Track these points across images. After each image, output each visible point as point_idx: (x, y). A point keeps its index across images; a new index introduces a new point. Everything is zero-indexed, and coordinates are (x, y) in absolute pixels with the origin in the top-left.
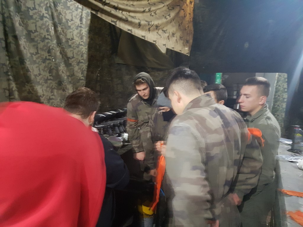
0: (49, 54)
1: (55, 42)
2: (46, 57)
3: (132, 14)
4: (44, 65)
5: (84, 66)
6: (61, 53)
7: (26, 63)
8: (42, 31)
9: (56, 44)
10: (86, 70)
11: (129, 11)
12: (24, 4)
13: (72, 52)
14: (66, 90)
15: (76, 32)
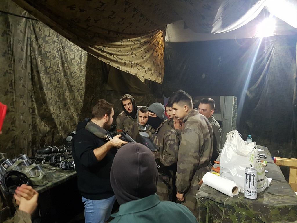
0: (59, 83)
1: (62, 74)
2: (56, 85)
3: (120, 57)
4: (54, 91)
5: (83, 92)
6: (66, 82)
7: (44, 90)
8: (54, 67)
9: (63, 76)
10: (84, 95)
11: (118, 55)
12: (44, 49)
13: (74, 82)
14: (69, 110)
15: (77, 67)
